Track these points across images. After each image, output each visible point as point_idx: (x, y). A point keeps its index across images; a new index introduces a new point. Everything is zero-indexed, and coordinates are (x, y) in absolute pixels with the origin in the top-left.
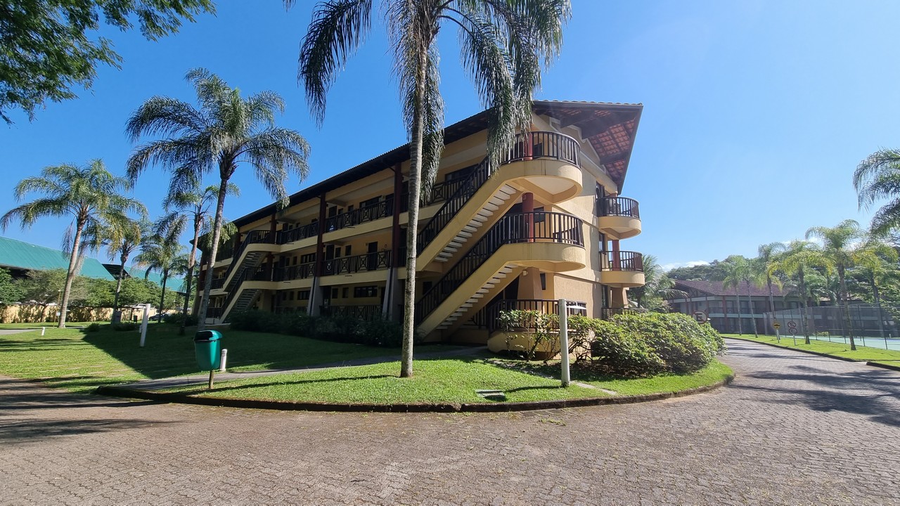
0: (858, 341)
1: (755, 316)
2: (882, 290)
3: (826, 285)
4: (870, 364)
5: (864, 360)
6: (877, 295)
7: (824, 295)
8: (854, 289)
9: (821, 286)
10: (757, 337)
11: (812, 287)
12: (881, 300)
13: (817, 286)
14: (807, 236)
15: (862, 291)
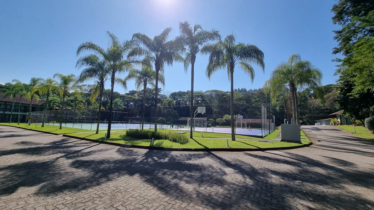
0: (63, 125)
1: (20, 113)
2: (78, 106)
3: (59, 102)
4: (64, 136)
5: (62, 134)
6: (75, 108)
7: (57, 106)
8: (69, 105)
9: (57, 102)
10: (19, 124)
11: (54, 102)
12: (77, 110)
13: (55, 102)
14: (54, 76)
15: (72, 106)
